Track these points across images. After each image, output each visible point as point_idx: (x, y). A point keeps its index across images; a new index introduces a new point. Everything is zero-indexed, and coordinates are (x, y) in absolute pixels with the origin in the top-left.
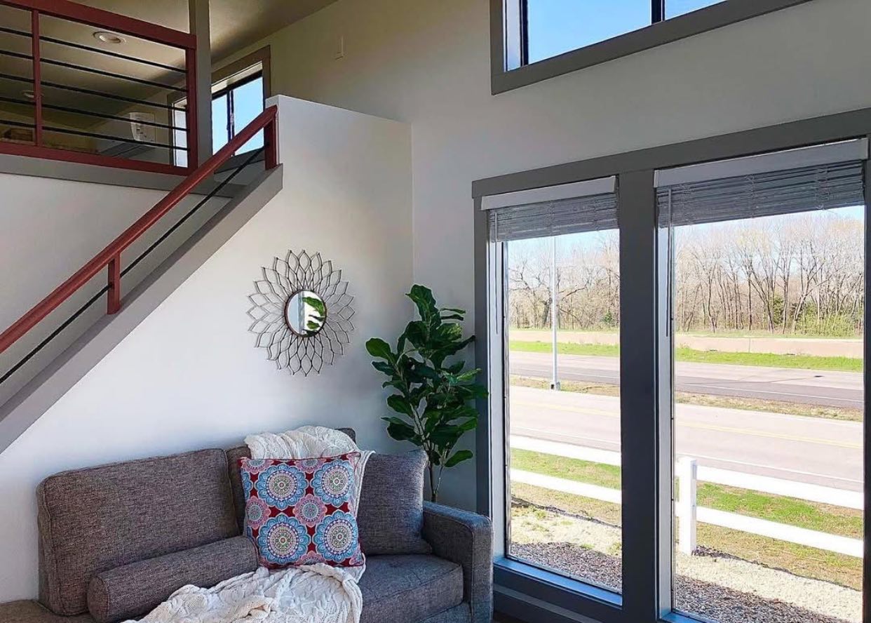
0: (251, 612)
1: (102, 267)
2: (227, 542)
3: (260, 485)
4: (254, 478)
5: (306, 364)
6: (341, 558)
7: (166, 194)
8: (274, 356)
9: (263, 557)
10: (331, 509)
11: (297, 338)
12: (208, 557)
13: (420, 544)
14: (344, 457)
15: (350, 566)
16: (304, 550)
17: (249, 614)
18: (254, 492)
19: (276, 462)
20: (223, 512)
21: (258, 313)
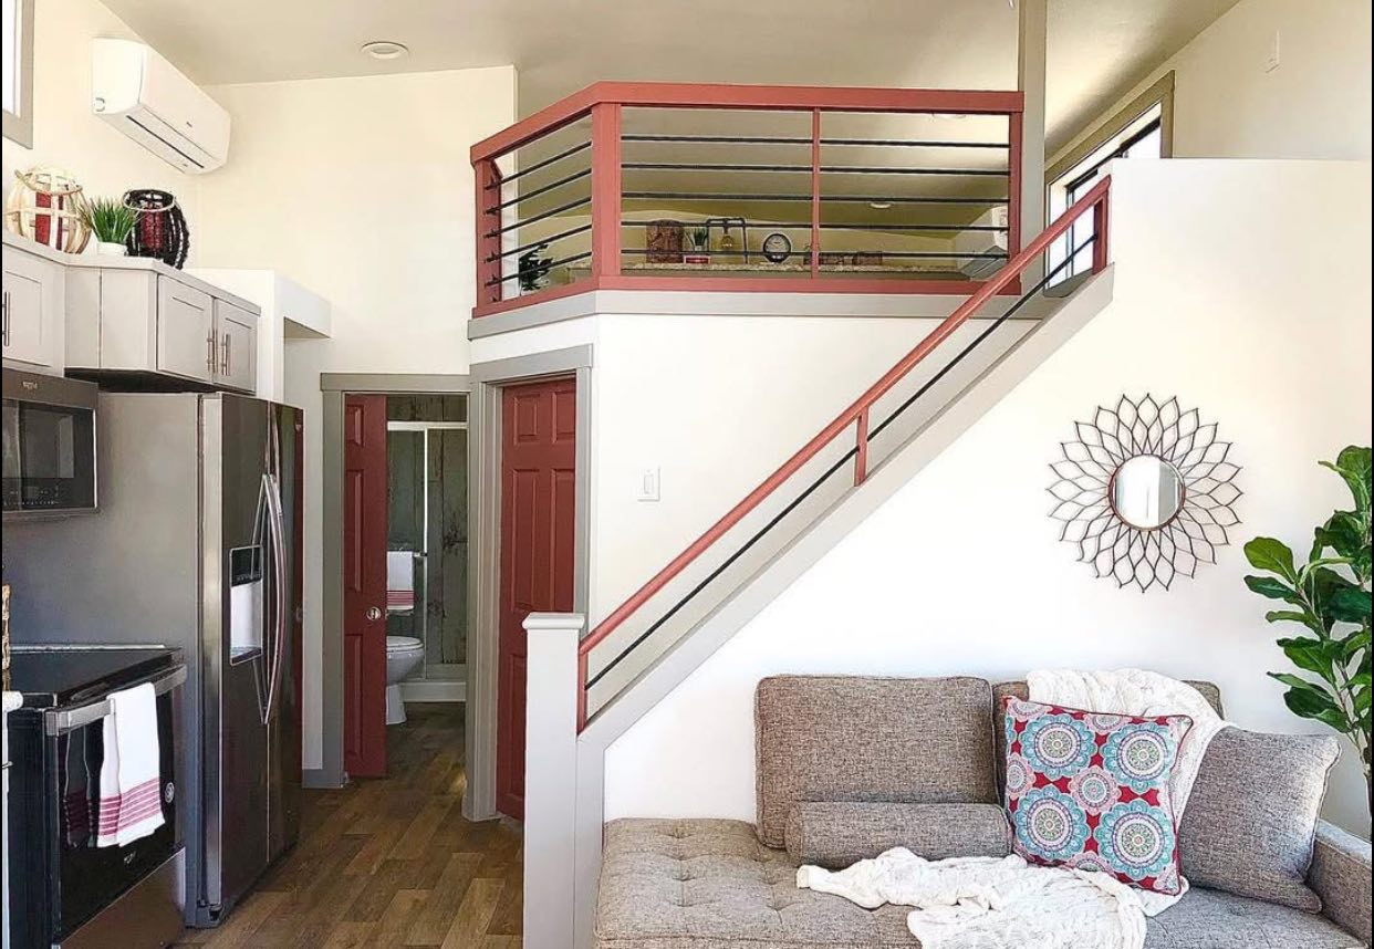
0: (960, 901)
1: (850, 422)
2: (969, 807)
3: (1027, 739)
4: (1020, 727)
5: (1144, 573)
6: (1137, 875)
7: (942, 321)
8: (1089, 555)
9: (1020, 842)
10: (1127, 795)
11: (1130, 530)
12: (937, 820)
13: (1296, 892)
14: (1162, 721)
15: (1153, 890)
16: (1080, 847)
17: (958, 903)
18: (1017, 747)
19: (1057, 710)
20: (975, 766)
21: (1066, 491)
